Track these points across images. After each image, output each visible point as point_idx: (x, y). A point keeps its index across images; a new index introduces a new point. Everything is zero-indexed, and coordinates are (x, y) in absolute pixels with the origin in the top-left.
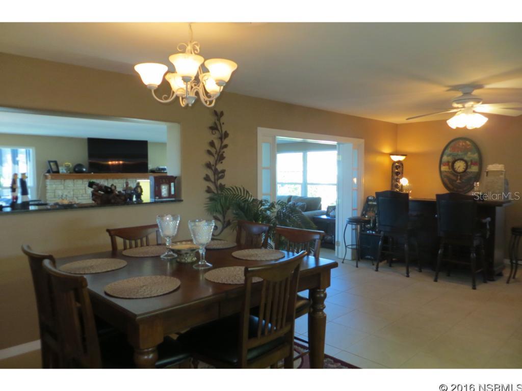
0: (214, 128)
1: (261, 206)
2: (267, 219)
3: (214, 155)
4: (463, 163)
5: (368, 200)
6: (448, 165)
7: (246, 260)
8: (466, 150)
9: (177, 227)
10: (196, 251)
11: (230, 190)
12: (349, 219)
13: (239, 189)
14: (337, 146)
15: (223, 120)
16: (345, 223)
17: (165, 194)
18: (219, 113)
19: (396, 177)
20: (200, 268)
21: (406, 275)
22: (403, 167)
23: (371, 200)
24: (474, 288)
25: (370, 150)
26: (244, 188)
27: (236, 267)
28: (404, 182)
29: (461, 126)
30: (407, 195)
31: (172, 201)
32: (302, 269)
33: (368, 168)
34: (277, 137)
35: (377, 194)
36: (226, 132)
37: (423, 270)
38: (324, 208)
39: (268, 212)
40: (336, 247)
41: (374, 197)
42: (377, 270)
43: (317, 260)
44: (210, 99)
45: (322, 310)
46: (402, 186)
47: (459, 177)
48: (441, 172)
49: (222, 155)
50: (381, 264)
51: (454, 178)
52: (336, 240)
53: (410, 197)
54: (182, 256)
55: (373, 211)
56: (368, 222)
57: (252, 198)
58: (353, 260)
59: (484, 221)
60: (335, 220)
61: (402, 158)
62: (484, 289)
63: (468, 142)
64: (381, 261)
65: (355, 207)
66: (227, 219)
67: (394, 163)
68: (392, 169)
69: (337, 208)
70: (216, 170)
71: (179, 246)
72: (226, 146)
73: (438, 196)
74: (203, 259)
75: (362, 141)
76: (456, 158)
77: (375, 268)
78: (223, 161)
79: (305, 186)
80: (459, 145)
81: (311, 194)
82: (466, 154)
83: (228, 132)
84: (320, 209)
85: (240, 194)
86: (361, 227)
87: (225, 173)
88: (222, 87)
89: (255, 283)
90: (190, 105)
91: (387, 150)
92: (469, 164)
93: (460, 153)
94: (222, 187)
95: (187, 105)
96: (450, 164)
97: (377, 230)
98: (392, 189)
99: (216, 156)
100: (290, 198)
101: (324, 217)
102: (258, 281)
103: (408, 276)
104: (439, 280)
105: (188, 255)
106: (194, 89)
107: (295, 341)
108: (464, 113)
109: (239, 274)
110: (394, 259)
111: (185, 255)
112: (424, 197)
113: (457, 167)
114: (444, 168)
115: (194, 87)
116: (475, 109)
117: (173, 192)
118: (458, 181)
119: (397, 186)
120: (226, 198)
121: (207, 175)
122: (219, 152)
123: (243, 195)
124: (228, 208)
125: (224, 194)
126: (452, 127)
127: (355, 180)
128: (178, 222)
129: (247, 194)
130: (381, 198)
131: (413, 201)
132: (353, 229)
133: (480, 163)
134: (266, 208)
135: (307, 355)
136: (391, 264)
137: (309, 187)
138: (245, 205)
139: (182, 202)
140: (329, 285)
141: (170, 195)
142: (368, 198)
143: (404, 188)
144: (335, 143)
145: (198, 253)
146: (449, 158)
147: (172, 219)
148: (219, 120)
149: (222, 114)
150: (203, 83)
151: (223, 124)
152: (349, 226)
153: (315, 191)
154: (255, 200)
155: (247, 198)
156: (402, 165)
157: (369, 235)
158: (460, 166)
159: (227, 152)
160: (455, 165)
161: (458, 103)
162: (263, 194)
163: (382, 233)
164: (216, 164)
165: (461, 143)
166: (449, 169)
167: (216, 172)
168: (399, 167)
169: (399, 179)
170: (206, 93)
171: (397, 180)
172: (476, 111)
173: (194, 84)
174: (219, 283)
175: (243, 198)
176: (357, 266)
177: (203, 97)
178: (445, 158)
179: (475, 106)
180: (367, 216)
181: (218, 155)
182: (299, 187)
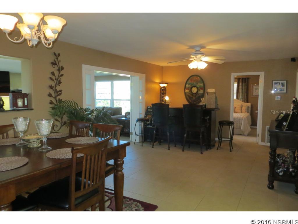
0: (54, 64)
1: (85, 112)
2: (89, 120)
3: (55, 80)
4: (196, 88)
5: (147, 109)
6: (189, 89)
7: (75, 144)
8: (197, 82)
9: (27, 125)
10: (41, 139)
11: (65, 102)
12: (138, 119)
13: (71, 102)
14: (131, 78)
15: (59, 58)
16: (135, 121)
17: (21, 105)
18: (57, 54)
19: (162, 96)
20: (43, 150)
21: (168, 149)
22: (166, 90)
23: (149, 109)
24: (202, 153)
25: (148, 80)
26: (74, 101)
27: (68, 148)
28: (167, 98)
29: (195, 68)
30: (168, 105)
31: (26, 110)
32: (108, 147)
33: (148, 91)
34: (95, 71)
35: (153, 105)
36: (62, 66)
37: (176, 146)
38: (124, 114)
39: (90, 116)
40: (131, 135)
41: (151, 107)
42: (153, 147)
43: (118, 142)
44: (49, 42)
45: (121, 171)
46: (166, 100)
47: (194, 96)
48: (185, 93)
49: (60, 80)
50: (155, 144)
51: (192, 96)
52: (131, 131)
53: (170, 107)
54: (31, 143)
55: (151, 115)
56: (148, 120)
57: (80, 107)
58: (140, 142)
59: (206, 118)
60: (130, 120)
61: (165, 85)
62: (206, 153)
63: (198, 78)
64: (155, 142)
65: (141, 112)
66: (63, 121)
67: (161, 88)
68: (160, 91)
69: (130, 113)
70: (56, 90)
71: (28, 137)
72: (62, 75)
73: (184, 105)
74: (45, 144)
75: (144, 75)
76: (193, 86)
77: (152, 146)
78: (60, 84)
79: (112, 101)
80: (194, 79)
81: (116, 105)
82: (197, 83)
83: (63, 67)
84: (121, 114)
85: (72, 105)
86: (144, 124)
87: (62, 92)
88: (57, 35)
89: (79, 157)
90: (34, 45)
91: (158, 81)
92: (199, 89)
93: (194, 83)
94: (60, 101)
95: (33, 45)
96: (190, 89)
97: (153, 125)
98: (160, 102)
99: (56, 81)
100: (104, 108)
101: (124, 118)
102: (81, 155)
103: (169, 149)
104: (184, 151)
105: (35, 142)
106: (37, 35)
107: (106, 190)
108: (196, 61)
109: (69, 153)
110: (162, 141)
111: (33, 143)
112: (177, 107)
113: (193, 90)
114: (187, 91)
115: (37, 34)
116: (201, 59)
117: (26, 104)
118: (194, 98)
119: (163, 100)
120: (63, 108)
121: (50, 93)
122: (58, 79)
123: (73, 105)
124: (64, 114)
125: (61, 105)
126: (190, 68)
127: (141, 97)
128: (28, 121)
129: (76, 105)
130: (154, 107)
131: (171, 108)
132: (140, 125)
133: (204, 88)
134: (88, 113)
135: (114, 198)
136: (160, 143)
137: (115, 101)
138: (75, 112)
139: (33, 110)
140: (125, 156)
141: (24, 105)
142: (148, 107)
143: (167, 101)
144: (129, 76)
145: (42, 141)
146: (189, 85)
147: (23, 120)
148: (57, 59)
149: (59, 55)
150: (43, 32)
151: (60, 61)
152: (138, 123)
153: (118, 104)
154: (82, 109)
155: (76, 107)
156: (166, 89)
157: (148, 128)
158: (194, 90)
159: (63, 79)
160: (192, 89)
161: (193, 56)
162: (86, 104)
163: (155, 126)
164: (56, 87)
165: (195, 78)
166: (189, 91)
167: (56, 91)
168: (164, 90)
169: (164, 97)
170: (46, 38)
171: (163, 97)
172: (202, 60)
173: (37, 31)
174: (56, 159)
175: (74, 107)
176: (142, 146)
177: (43, 41)
178: (187, 86)
179: (201, 57)
180: (147, 118)
181: (57, 80)
182: (109, 102)
